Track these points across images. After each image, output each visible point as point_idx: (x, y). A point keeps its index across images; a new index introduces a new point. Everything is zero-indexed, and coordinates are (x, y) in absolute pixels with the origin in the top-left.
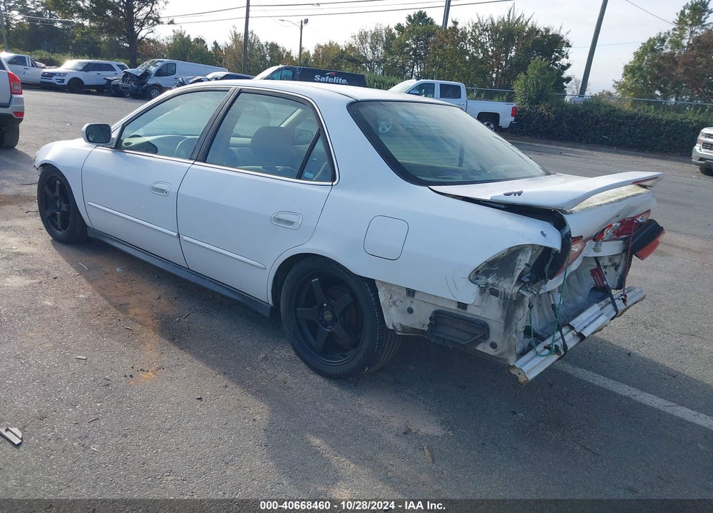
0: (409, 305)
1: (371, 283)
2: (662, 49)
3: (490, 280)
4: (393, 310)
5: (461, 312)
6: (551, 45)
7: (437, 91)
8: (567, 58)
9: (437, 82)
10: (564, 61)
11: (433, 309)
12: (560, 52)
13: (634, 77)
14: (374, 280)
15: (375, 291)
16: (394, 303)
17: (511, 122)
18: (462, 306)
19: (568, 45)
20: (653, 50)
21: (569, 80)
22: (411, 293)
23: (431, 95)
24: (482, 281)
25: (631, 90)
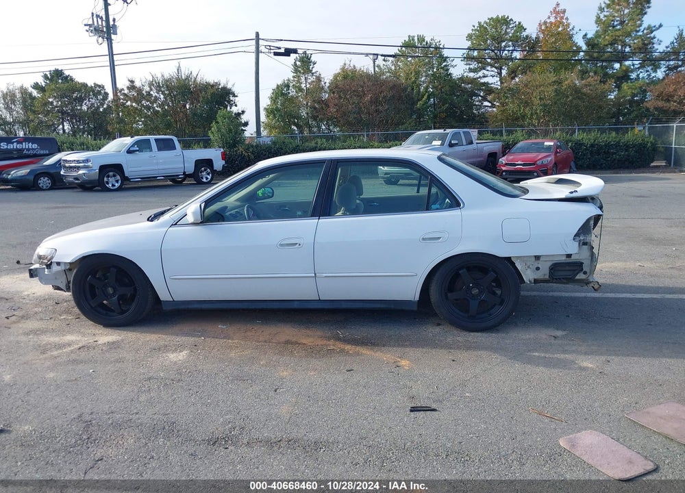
0: (536, 265)
1: (509, 259)
2: (289, 93)
3: (582, 238)
4: (529, 272)
5: (569, 260)
6: (222, 96)
7: (154, 144)
8: (236, 106)
9: (152, 138)
10: (235, 110)
11: (549, 264)
12: (229, 101)
13: (275, 117)
14: (510, 257)
15: (513, 264)
16: (529, 267)
17: (223, 166)
18: (569, 256)
19: (234, 96)
20: (283, 94)
21: (246, 124)
22: (537, 258)
23: (148, 150)
24: (578, 239)
25: (275, 128)
